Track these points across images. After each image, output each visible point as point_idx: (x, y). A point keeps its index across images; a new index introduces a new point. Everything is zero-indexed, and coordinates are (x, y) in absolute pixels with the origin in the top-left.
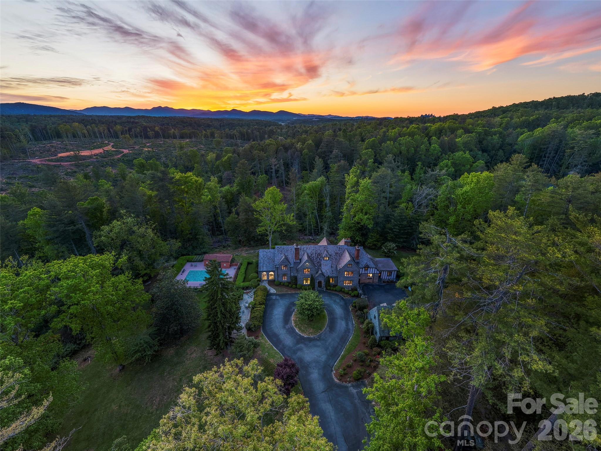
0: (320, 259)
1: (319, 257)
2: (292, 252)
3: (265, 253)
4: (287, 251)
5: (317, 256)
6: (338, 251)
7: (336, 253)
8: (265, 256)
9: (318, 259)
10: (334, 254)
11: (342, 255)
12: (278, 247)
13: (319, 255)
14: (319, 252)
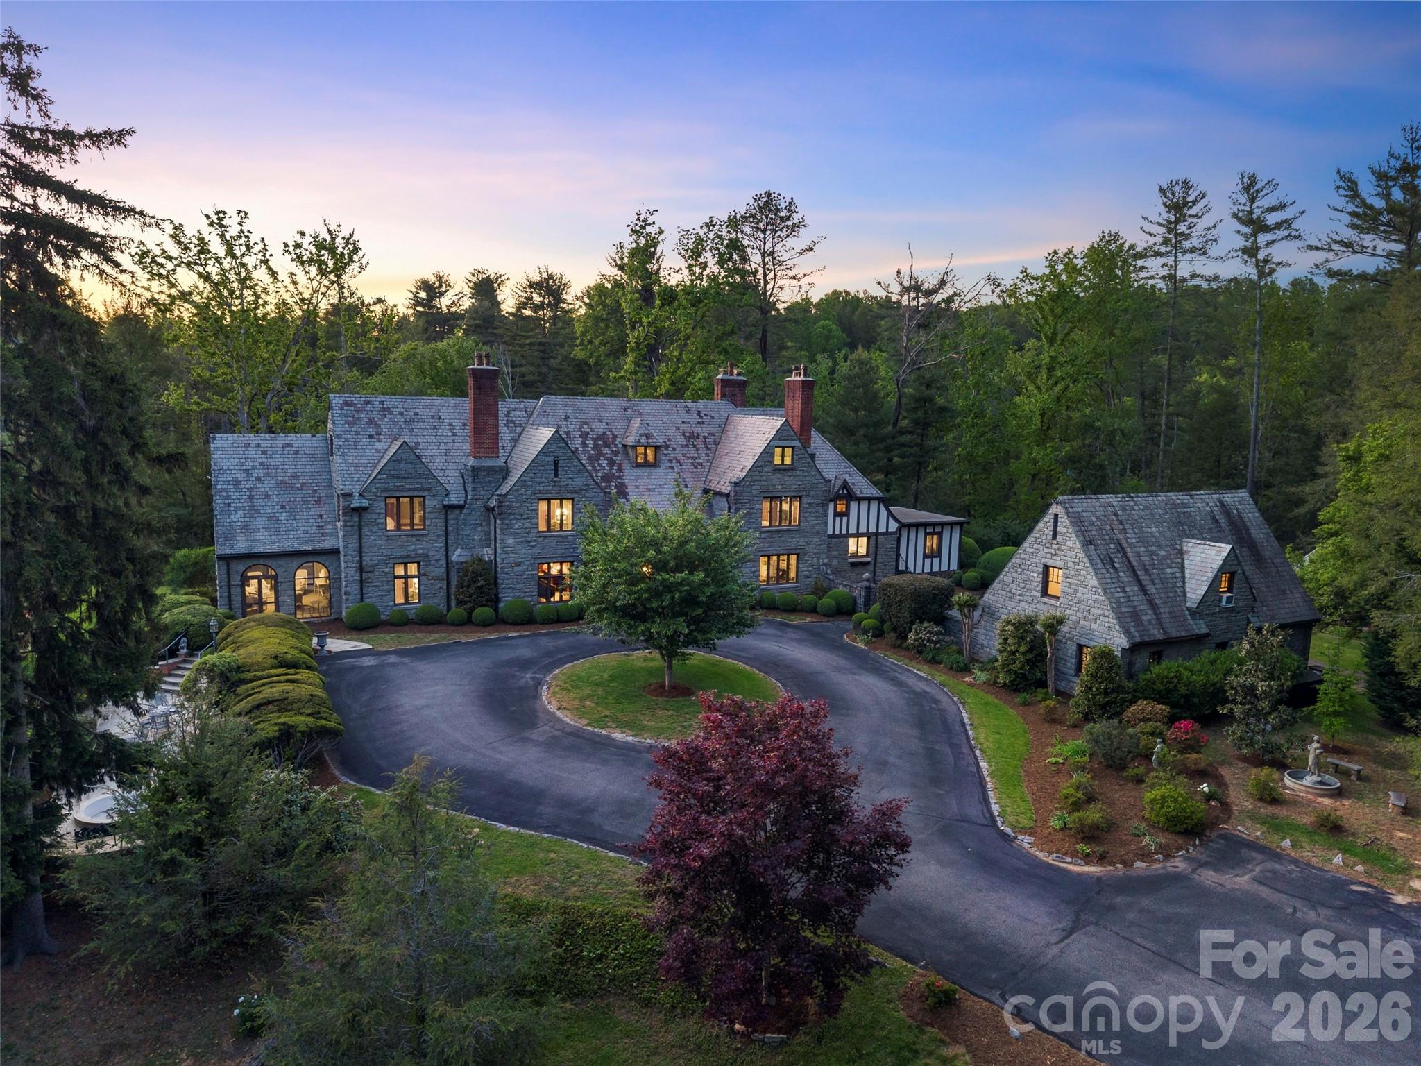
0: (611, 463)
1: (606, 451)
2: (445, 430)
3: (253, 453)
4: (409, 422)
5: (596, 447)
6: (697, 429)
7: (691, 437)
8: (260, 472)
9: (604, 462)
10: (682, 441)
11: (717, 443)
12: (347, 404)
13: (606, 445)
14: (600, 428)
